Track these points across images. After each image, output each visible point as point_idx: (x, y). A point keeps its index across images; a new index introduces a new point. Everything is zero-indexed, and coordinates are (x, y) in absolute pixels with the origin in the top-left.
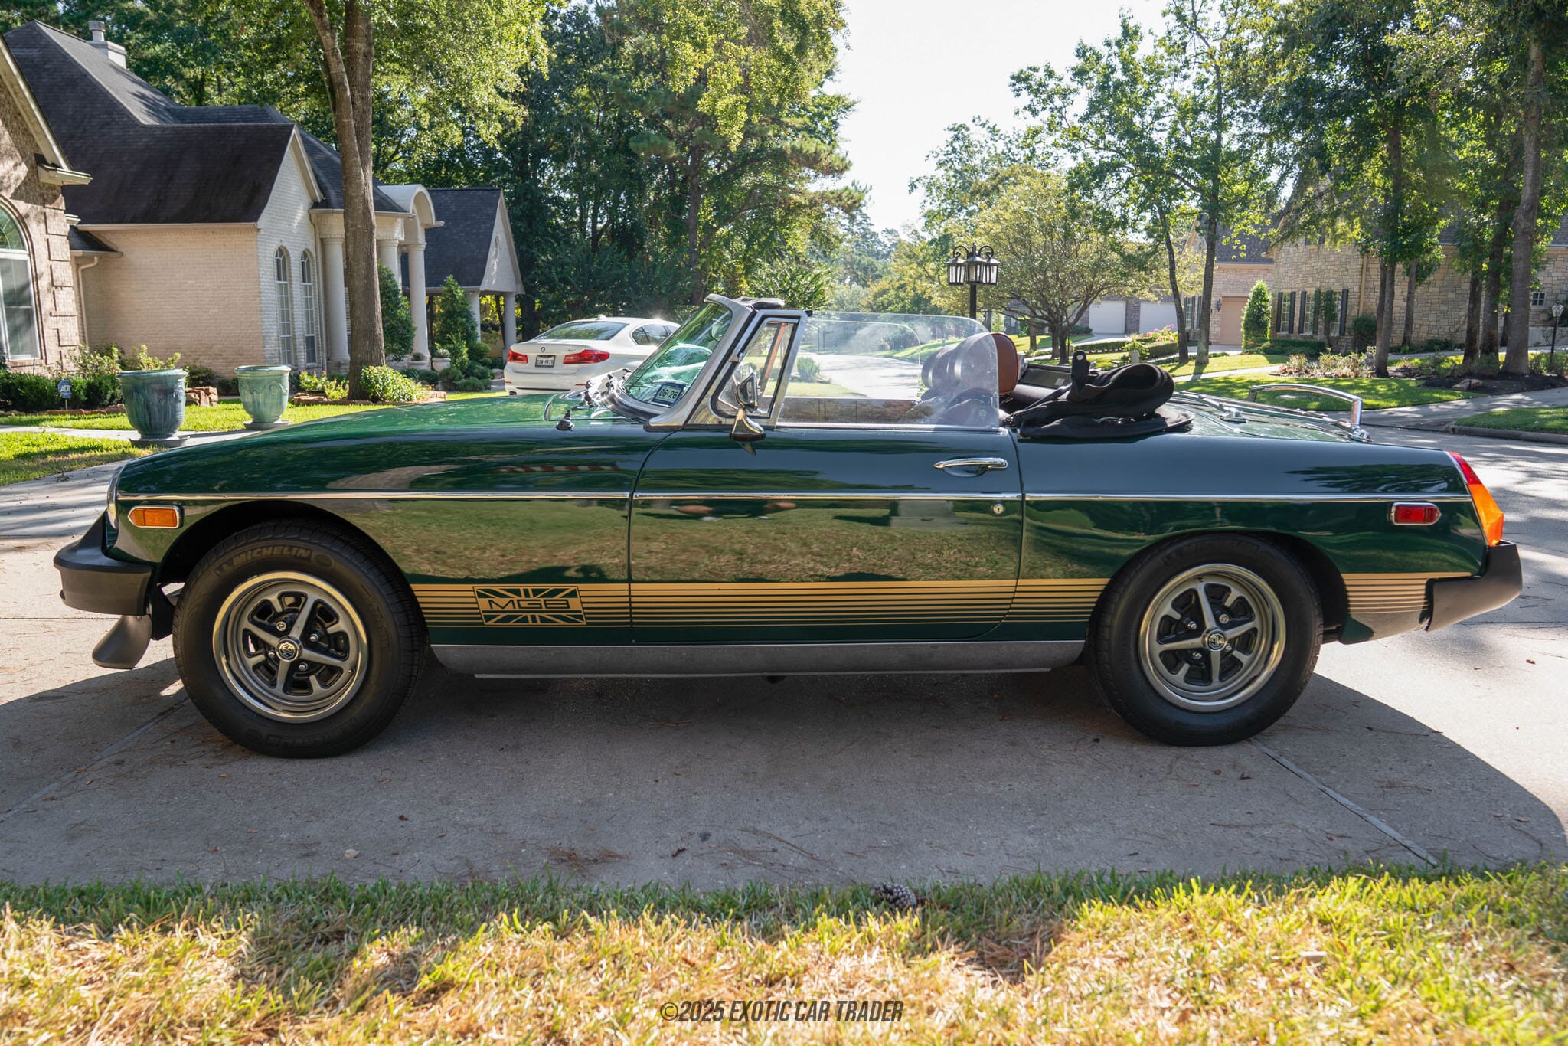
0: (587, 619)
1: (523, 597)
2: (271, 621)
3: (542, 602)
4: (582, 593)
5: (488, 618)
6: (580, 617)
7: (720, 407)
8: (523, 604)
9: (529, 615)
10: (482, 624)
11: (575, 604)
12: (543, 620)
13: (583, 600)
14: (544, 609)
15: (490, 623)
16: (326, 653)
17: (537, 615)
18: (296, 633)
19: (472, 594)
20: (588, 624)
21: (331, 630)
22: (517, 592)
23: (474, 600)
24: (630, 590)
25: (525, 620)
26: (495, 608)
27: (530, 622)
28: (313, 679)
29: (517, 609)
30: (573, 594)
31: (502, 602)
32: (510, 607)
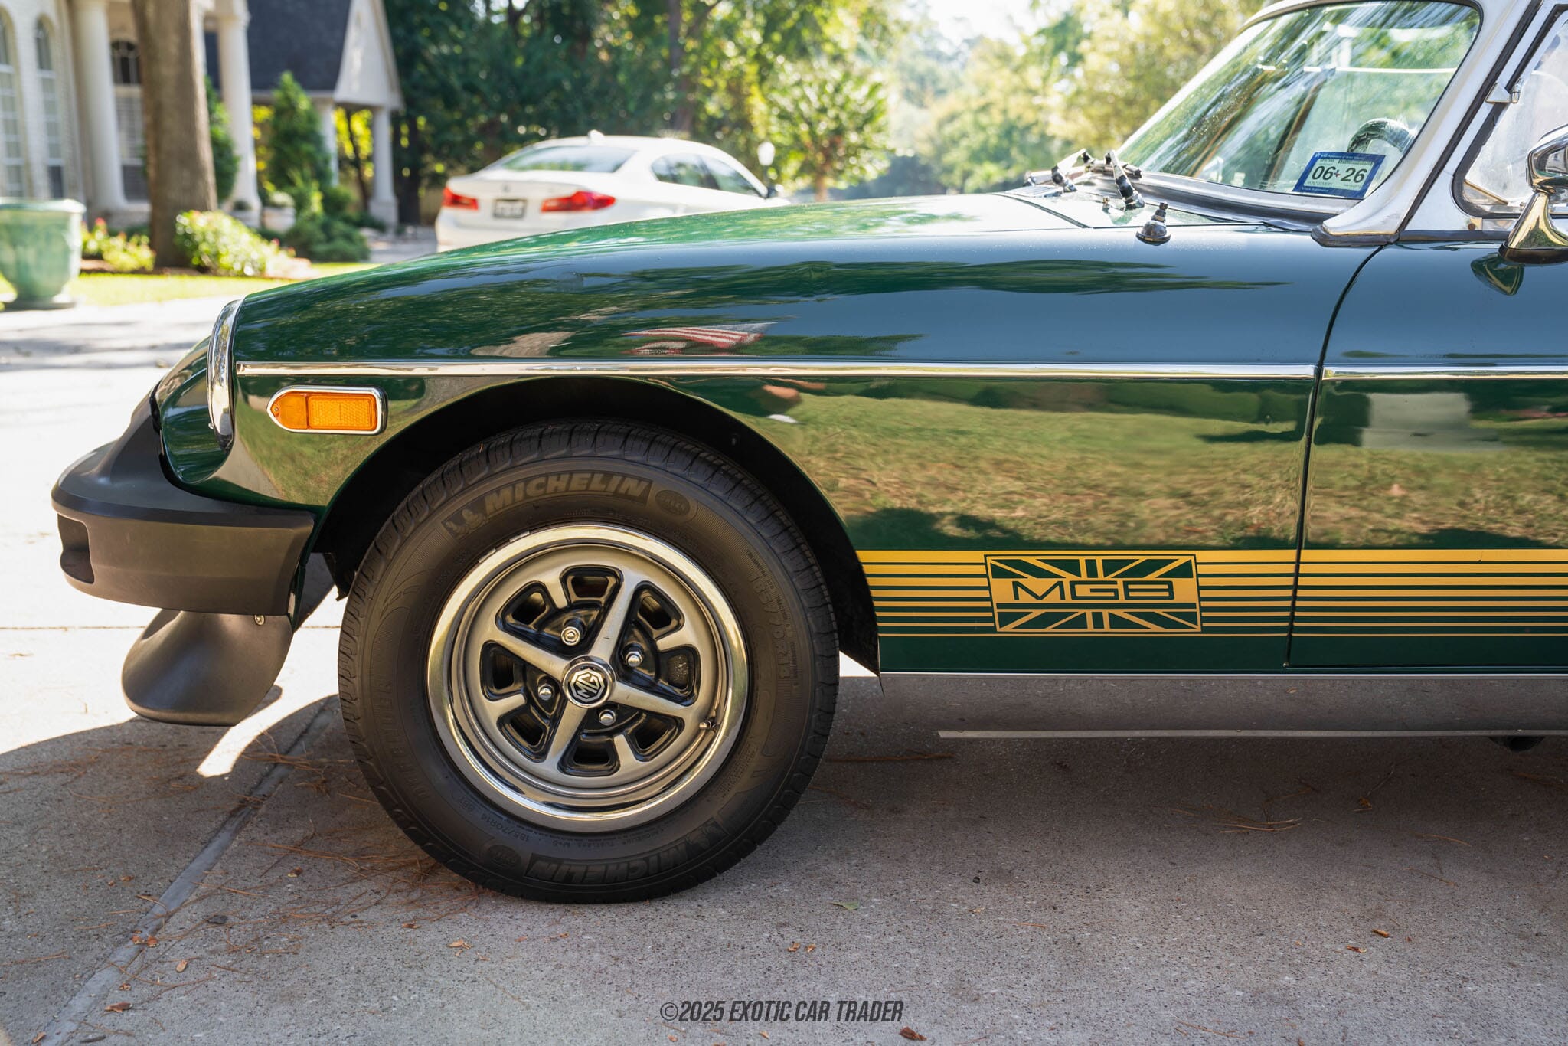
0: (1204, 619)
1: (1084, 577)
2: (541, 626)
3: (1120, 587)
4: (1202, 569)
5: (1006, 619)
6: (1192, 618)
7: (1468, 195)
8: (1082, 591)
9: (1089, 612)
10: (993, 630)
11: (1185, 590)
12: (1116, 621)
13: (1203, 582)
14: (1122, 599)
15: (1009, 628)
16: (650, 688)
17: (1105, 612)
18: (602, 649)
19: (981, 570)
20: (1204, 630)
21: (665, 643)
22: (1072, 567)
23: (983, 582)
24: (1298, 563)
25: (1081, 621)
26: (1025, 598)
27: (1090, 627)
28: (620, 742)
29: (1068, 599)
30: (1185, 571)
31: (1039, 585)
32: (1054, 597)
